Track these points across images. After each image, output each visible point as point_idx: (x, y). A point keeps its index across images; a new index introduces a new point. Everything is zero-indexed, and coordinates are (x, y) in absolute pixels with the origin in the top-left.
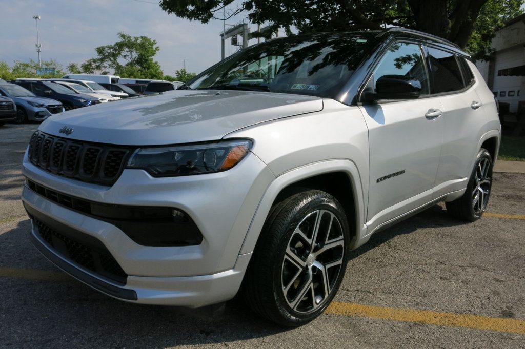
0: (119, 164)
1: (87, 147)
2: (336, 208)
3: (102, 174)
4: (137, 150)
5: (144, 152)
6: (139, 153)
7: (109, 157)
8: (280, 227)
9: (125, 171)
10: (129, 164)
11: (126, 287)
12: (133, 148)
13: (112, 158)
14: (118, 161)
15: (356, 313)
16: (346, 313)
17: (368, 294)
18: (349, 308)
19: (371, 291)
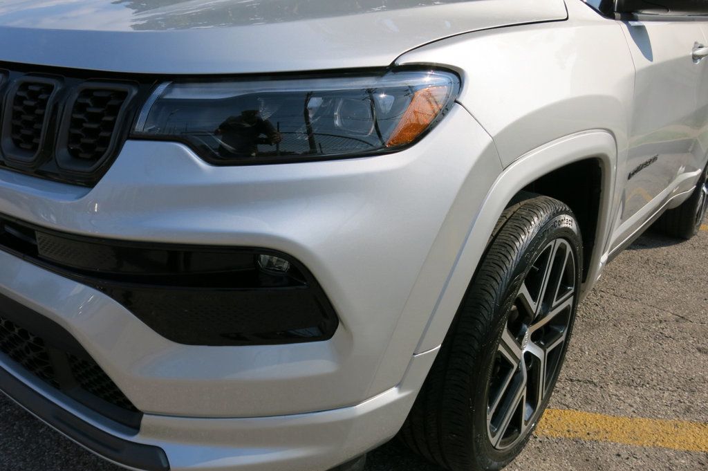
0: (109, 126)
1: (18, 78)
2: (576, 233)
3: (62, 153)
4: (161, 89)
5: (179, 93)
6: (168, 97)
7: (80, 107)
8: (494, 283)
9: (129, 146)
10: (139, 127)
11: (137, 439)
12: (149, 81)
13: (89, 110)
14: (106, 118)
15: (588, 434)
16: (570, 434)
17: (591, 386)
18: (570, 422)
19: (595, 381)
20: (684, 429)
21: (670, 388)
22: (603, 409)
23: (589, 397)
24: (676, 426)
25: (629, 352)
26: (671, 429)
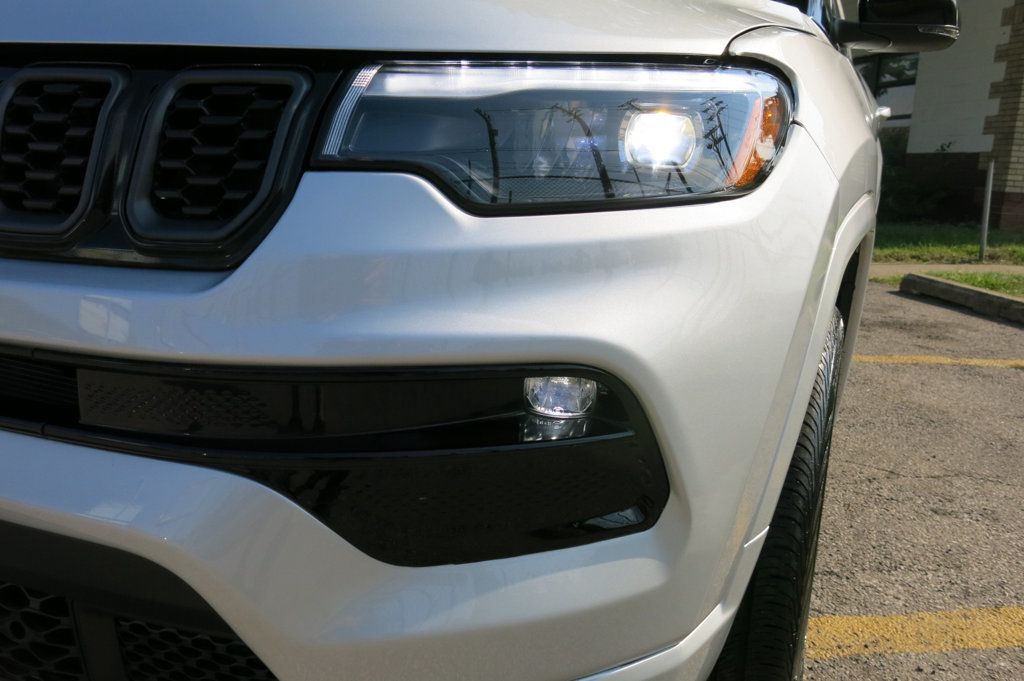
4: (365, 77)
15: (866, 646)
16: (843, 651)
17: (834, 579)
18: (835, 633)
19: (836, 570)
20: (977, 620)
21: (930, 567)
22: (865, 608)
23: (839, 594)
24: (965, 617)
25: (855, 524)
26: (962, 622)
